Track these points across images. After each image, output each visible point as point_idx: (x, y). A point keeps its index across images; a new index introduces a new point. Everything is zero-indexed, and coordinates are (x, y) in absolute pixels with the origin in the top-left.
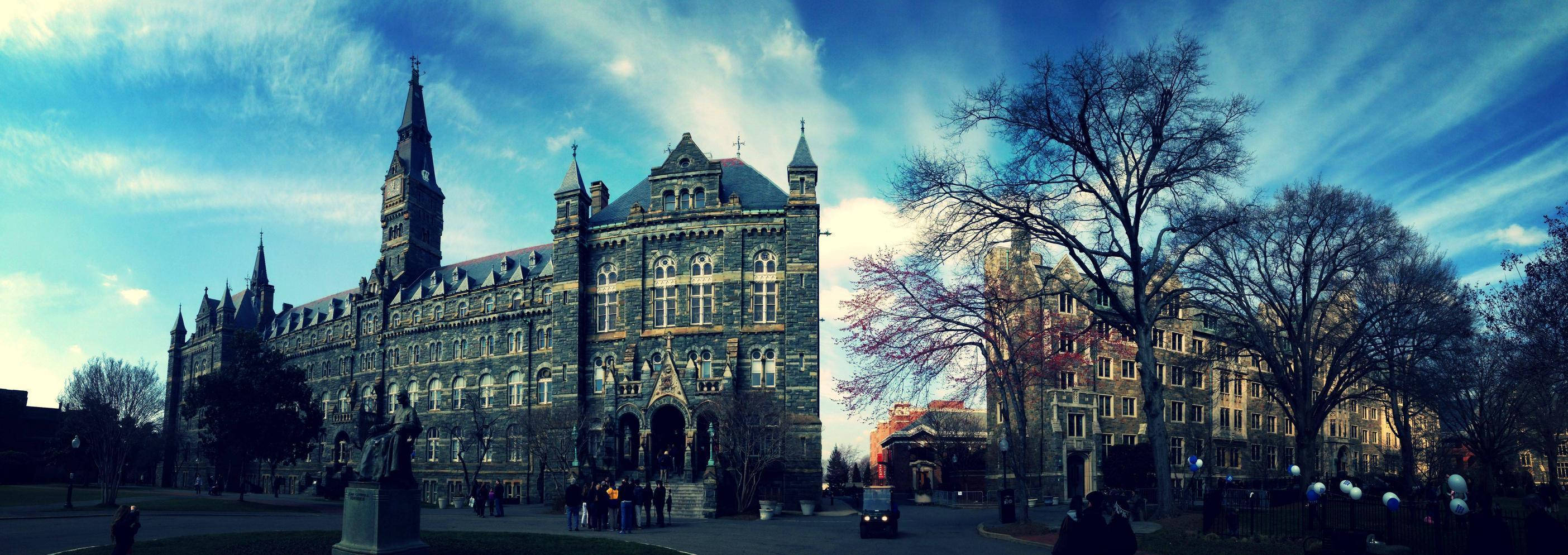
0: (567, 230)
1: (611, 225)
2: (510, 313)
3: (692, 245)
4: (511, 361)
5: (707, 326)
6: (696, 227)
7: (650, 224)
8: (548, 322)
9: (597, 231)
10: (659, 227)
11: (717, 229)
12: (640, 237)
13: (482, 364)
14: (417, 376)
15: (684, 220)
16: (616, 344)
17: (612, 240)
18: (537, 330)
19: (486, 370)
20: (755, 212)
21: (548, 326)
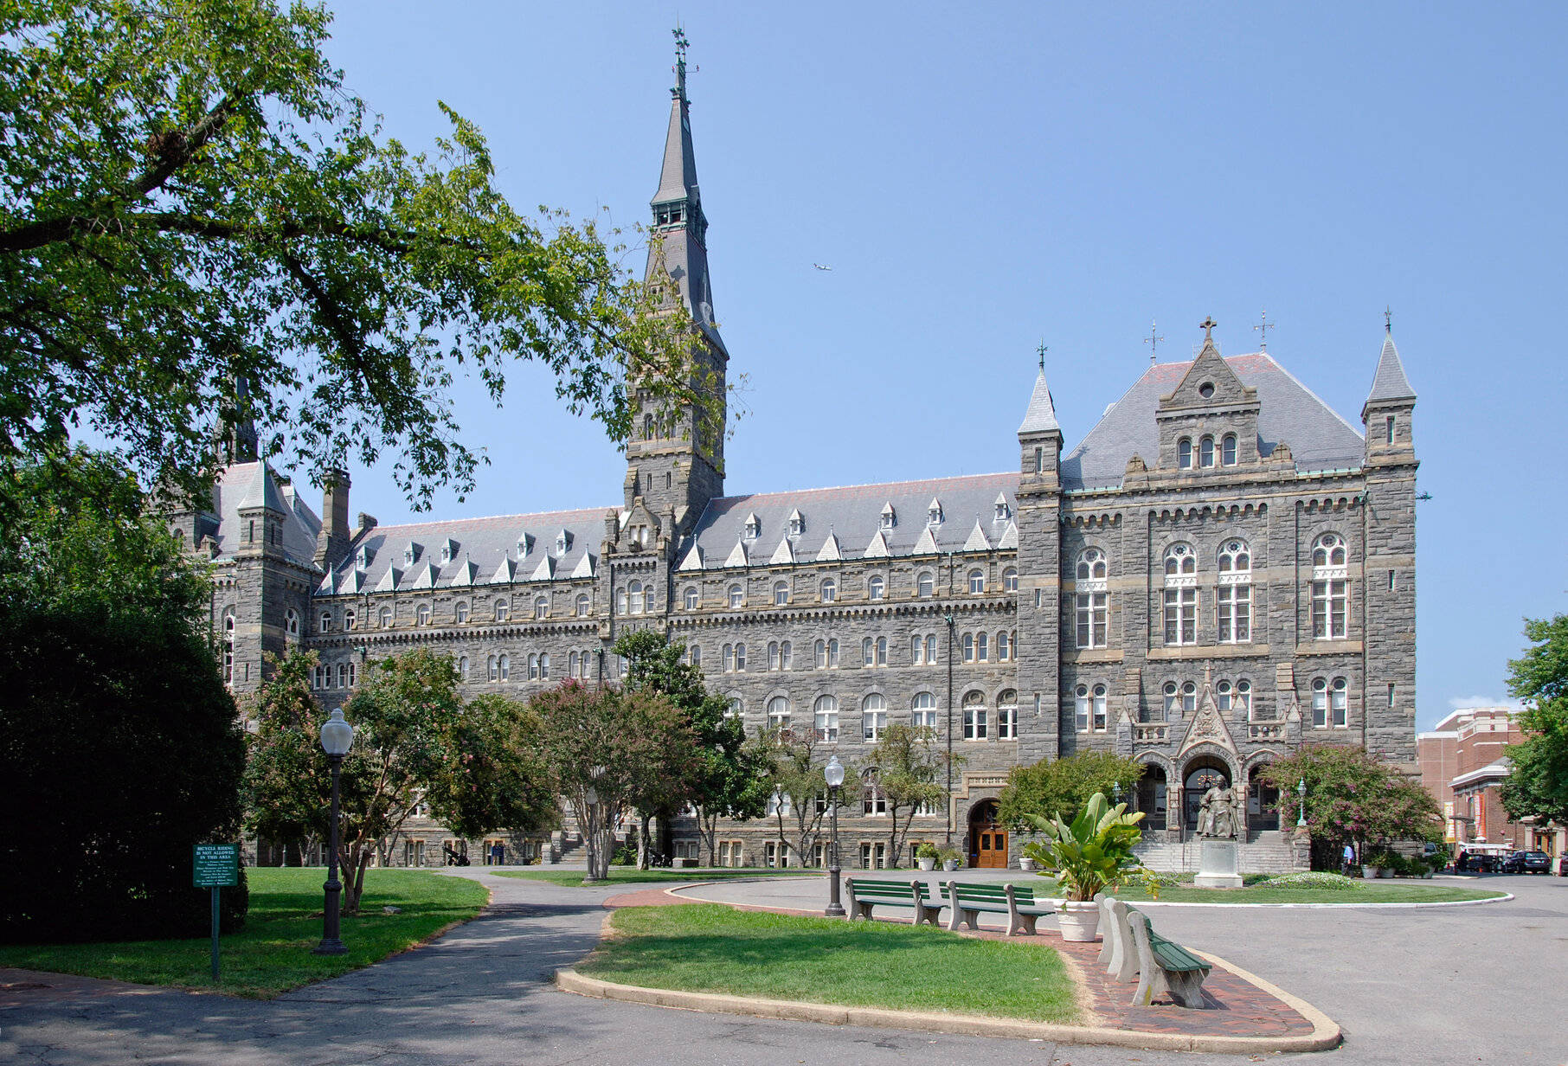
0: (1039, 495)
1: (1101, 490)
2: (918, 606)
3: (1221, 525)
4: (919, 677)
5: (1243, 645)
6: (1227, 499)
7: (1160, 491)
8: (979, 622)
9: (1078, 498)
10: (1173, 498)
11: (1259, 502)
12: (1146, 510)
13: (868, 678)
14: (743, 692)
15: (1209, 488)
16: (1107, 667)
17: (1101, 513)
18: (961, 633)
19: (875, 688)
20: (1316, 474)
21: (979, 629)
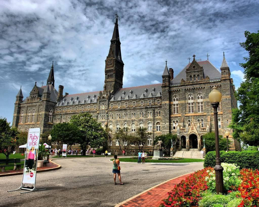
0: (165, 87)
1: (176, 85)
2: (149, 107)
3: (197, 91)
4: (148, 120)
5: (202, 113)
6: (198, 86)
7: (186, 85)
8: (159, 110)
9: (173, 87)
10: (189, 86)
11: (203, 87)
12: (184, 89)
13: (140, 120)
15: (195, 84)
16: (178, 118)
17: (177, 89)
18: (156, 112)
19: (141, 122)
20: (213, 81)
21: (159, 111)
